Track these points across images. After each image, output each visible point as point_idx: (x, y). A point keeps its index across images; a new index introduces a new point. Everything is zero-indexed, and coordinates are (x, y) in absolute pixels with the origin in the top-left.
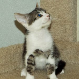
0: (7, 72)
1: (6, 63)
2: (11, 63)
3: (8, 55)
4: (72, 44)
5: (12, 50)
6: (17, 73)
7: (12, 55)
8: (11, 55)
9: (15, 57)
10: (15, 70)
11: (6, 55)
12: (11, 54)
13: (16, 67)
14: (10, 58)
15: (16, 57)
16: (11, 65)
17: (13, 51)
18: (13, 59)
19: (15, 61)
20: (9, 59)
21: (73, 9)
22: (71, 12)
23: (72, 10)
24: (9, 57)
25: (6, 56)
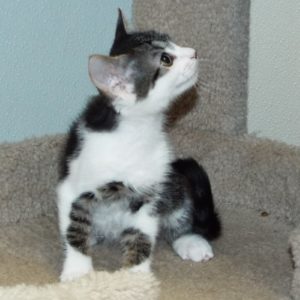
0: (18, 221)
1: (15, 191)
2: (30, 195)
3: (19, 167)
4: (228, 141)
5: (34, 153)
6: (48, 227)
7: (33, 168)
8: (29, 169)
9: (43, 174)
10: (44, 215)
11: (13, 168)
12: (31, 166)
13: (45, 208)
14: (26, 176)
15: (47, 174)
16: (30, 199)
17: (39, 156)
18: (38, 180)
19: (43, 187)
20: (24, 181)
21: (235, 29)
22: (231, 37)
23: (231, 33)
24: (24, 174)
25: (13, 171)
